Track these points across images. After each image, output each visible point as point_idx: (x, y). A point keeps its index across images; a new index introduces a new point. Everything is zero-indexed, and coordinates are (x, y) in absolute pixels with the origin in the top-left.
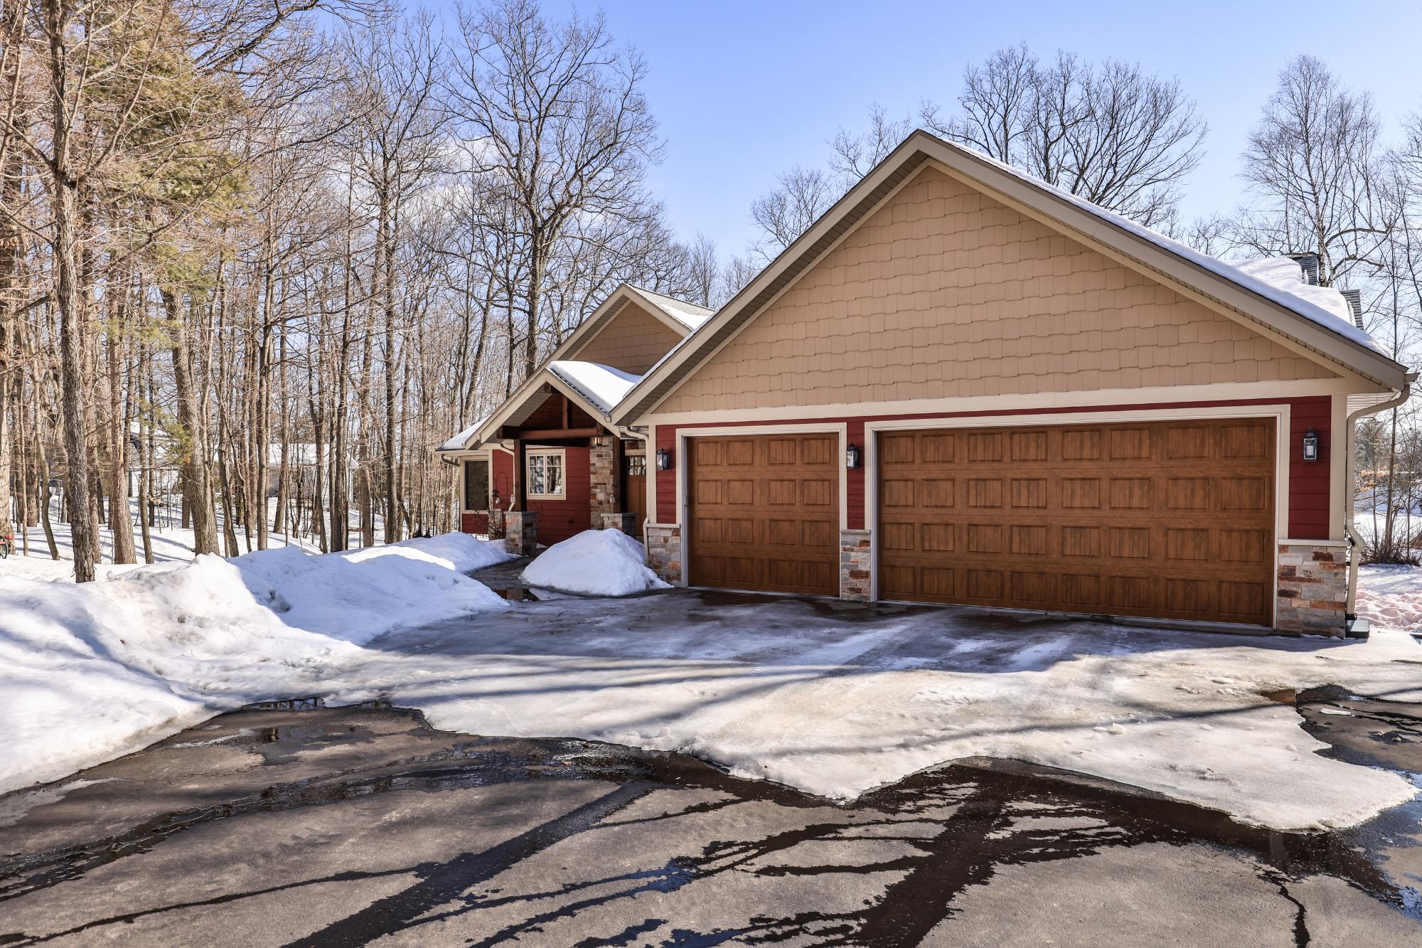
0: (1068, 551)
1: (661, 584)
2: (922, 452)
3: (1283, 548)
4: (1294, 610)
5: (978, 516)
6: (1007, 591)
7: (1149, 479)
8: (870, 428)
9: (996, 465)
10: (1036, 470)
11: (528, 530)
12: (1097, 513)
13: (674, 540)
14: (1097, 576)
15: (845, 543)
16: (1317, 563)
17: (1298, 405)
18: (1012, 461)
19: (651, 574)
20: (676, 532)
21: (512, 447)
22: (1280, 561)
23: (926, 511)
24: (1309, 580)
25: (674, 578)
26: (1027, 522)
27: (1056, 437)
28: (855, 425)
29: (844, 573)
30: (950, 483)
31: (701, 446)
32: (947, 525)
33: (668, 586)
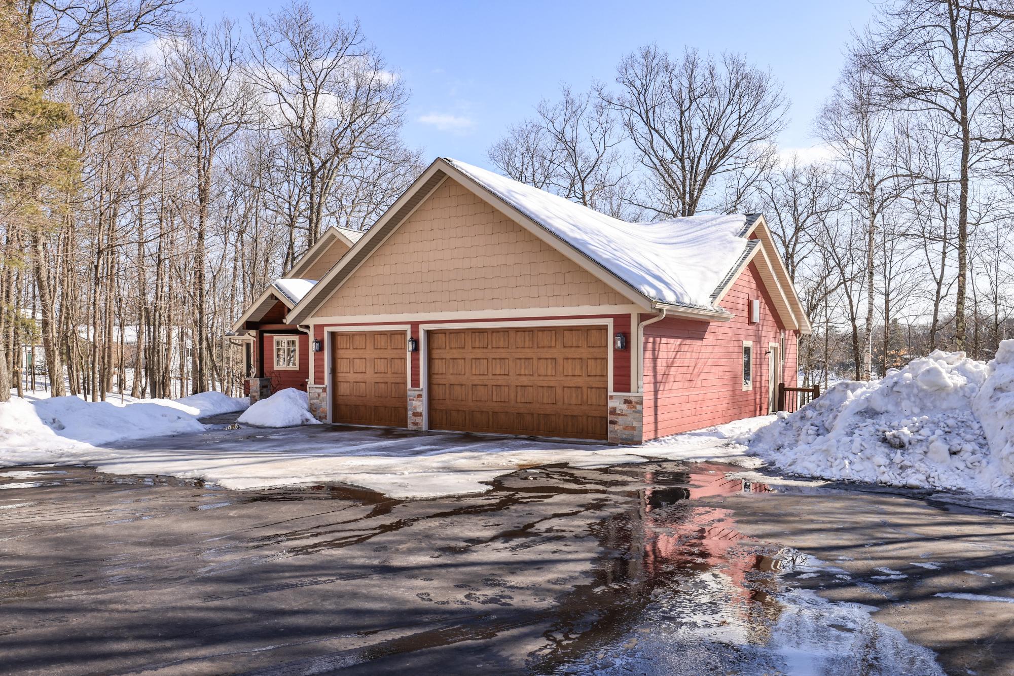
0: (519, 400)
1: (314, 421)
2: (450, 343)
3: (611, 397)
4: (616, 431)
5: (476, 380)
6: (491, 423)
7: (555, 359)
8: (422, 327)
9: (485, 350)
10: (503, 353)
11: (265, 390)
12: (531, 378)
13: (323, 395)
14: (532, 414)
15: (410, 396)
16: (625, 405)
17: (616, 317)
18: (493, 348)
19: (309, 415)
20: (324, 390)
21: (255, 335)
22: (611, 404)
23: (451, 377)
24: (622, 415)
25: (323, 418)
26: (499, 383)
27: (512, 334)
28: (415, 325)
29: (410, 413)
30: (463, 361)
31: (339, 337)
32: (462, 385)
33: (319, 422)
